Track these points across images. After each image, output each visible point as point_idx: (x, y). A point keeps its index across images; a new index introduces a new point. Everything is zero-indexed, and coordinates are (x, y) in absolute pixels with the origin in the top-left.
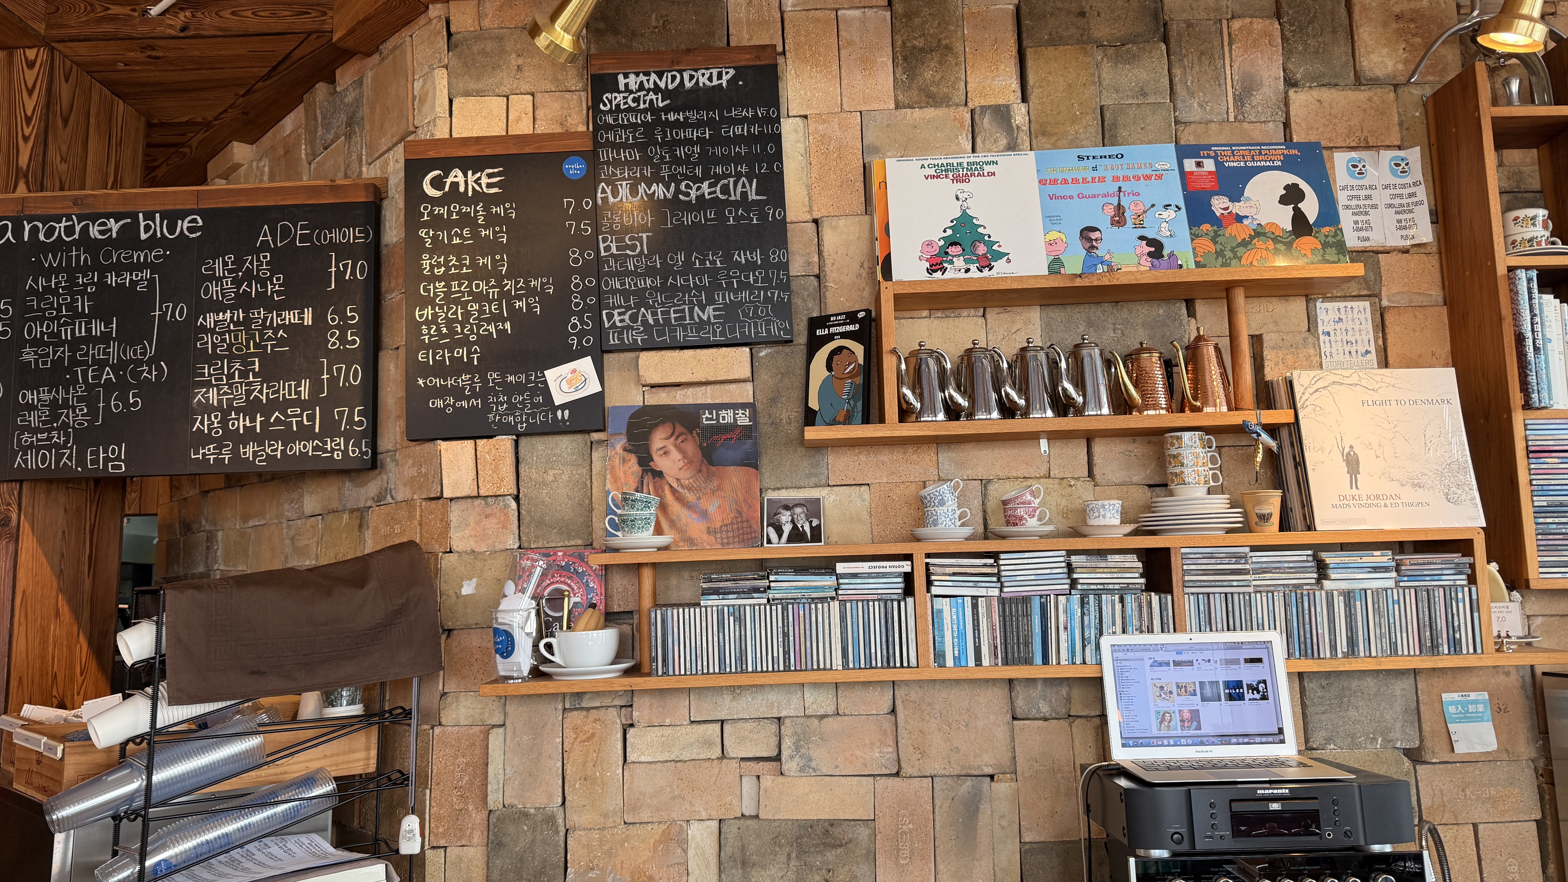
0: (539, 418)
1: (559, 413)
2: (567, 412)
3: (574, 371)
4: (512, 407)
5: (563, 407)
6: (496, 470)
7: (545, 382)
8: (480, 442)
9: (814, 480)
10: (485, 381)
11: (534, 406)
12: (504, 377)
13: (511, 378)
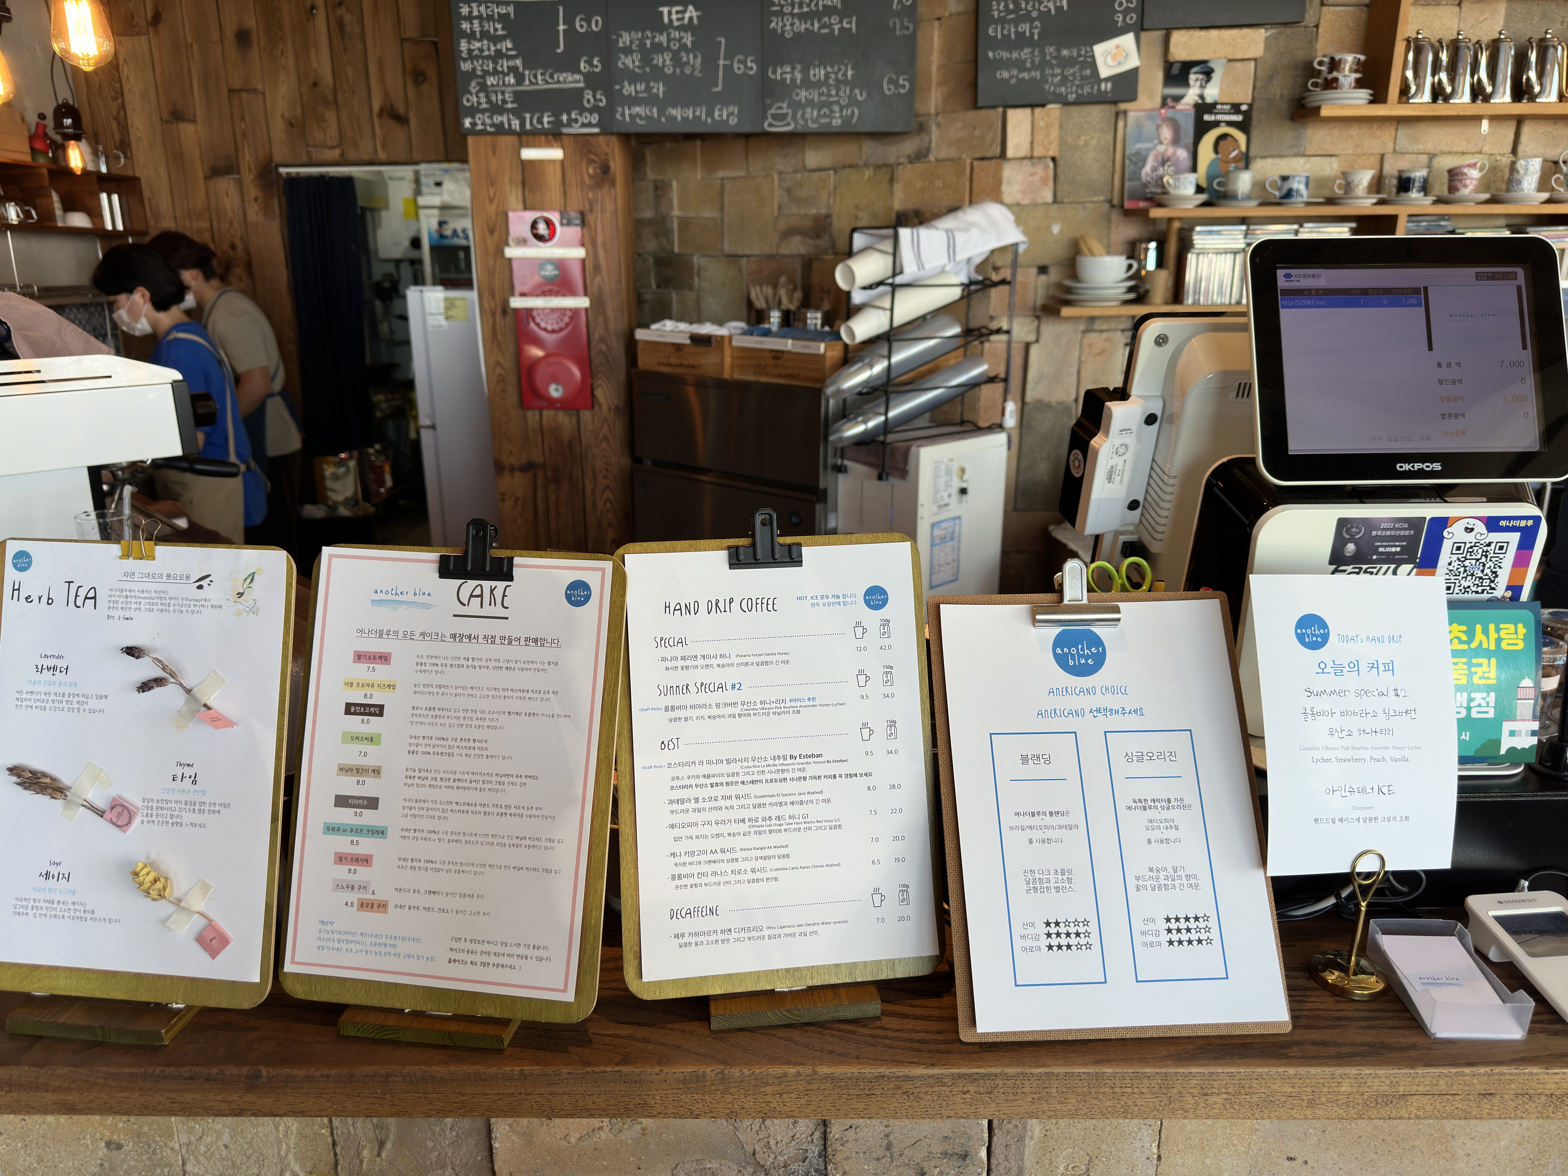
0: (1087, 90)
1: (1103, 86)
2: (1109, 85)
3: (1118, 47)
4: (1064, 80)
5: (1107, 80)
6: (1047, 135)
7: (1093, 57)
8: (1038, 110)
9: (1295, 150)
10: (1043, 54)
11: (1083, 78)
12: (1058, 50)
13: (1065, 52)
